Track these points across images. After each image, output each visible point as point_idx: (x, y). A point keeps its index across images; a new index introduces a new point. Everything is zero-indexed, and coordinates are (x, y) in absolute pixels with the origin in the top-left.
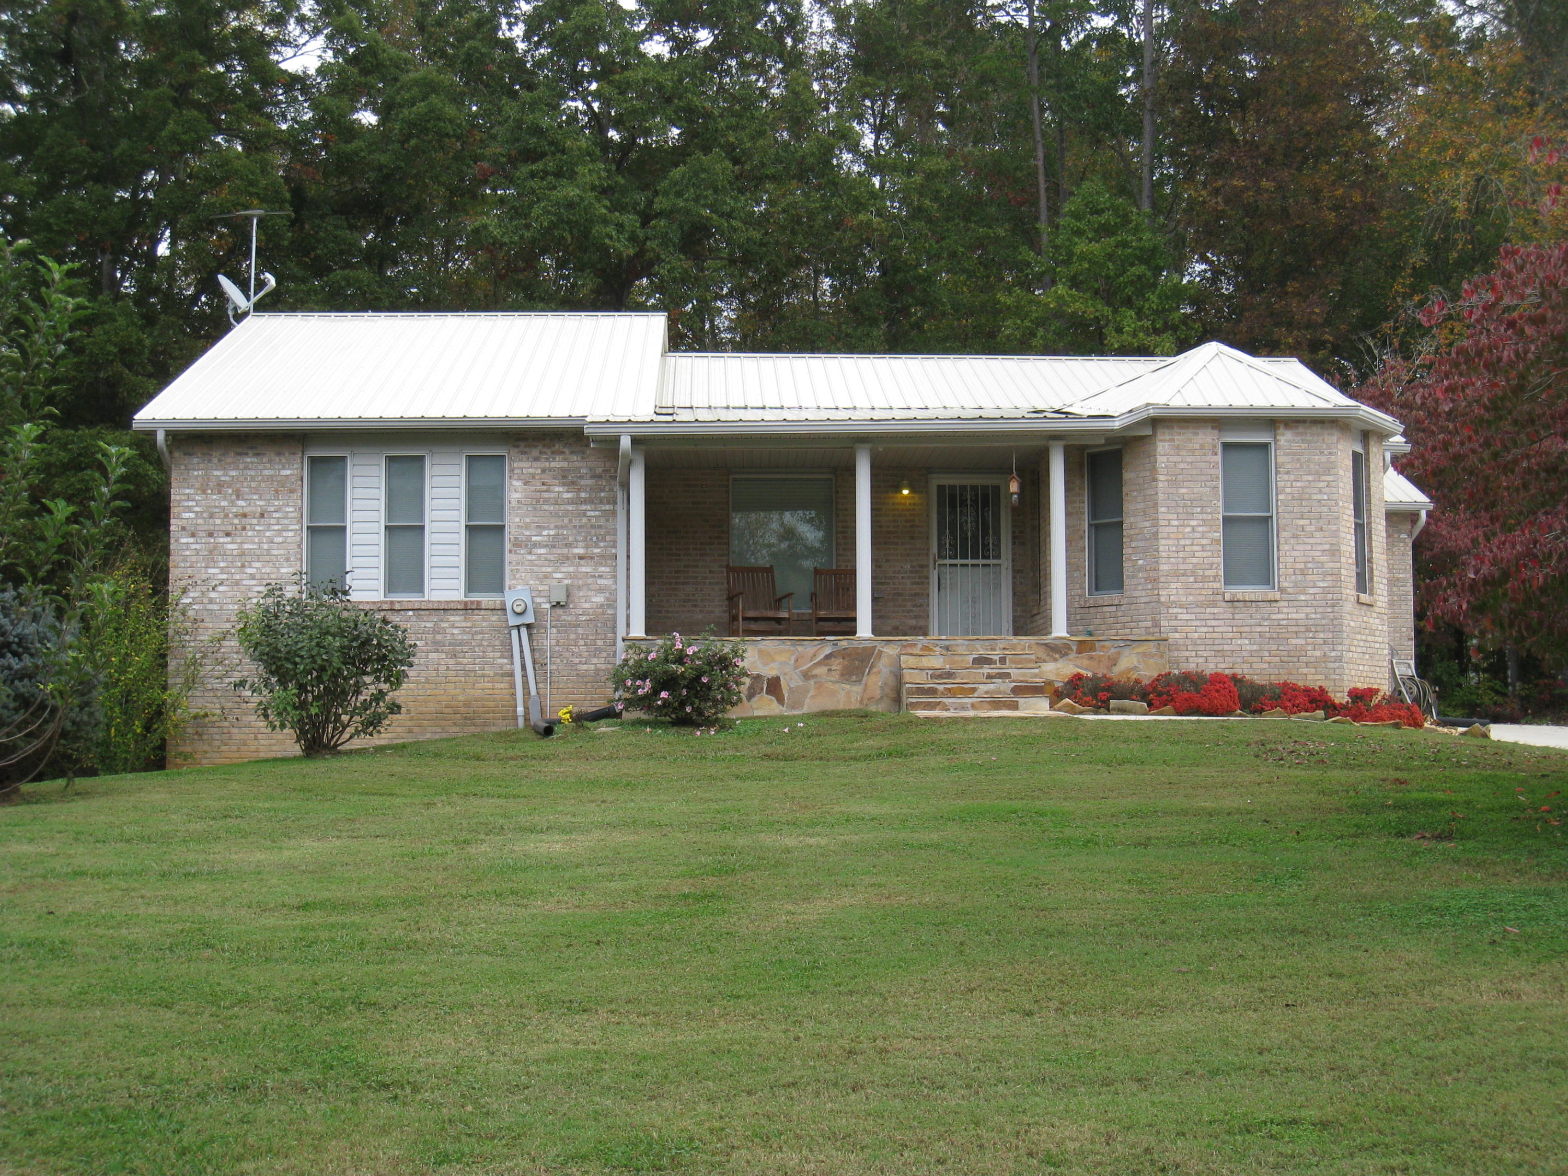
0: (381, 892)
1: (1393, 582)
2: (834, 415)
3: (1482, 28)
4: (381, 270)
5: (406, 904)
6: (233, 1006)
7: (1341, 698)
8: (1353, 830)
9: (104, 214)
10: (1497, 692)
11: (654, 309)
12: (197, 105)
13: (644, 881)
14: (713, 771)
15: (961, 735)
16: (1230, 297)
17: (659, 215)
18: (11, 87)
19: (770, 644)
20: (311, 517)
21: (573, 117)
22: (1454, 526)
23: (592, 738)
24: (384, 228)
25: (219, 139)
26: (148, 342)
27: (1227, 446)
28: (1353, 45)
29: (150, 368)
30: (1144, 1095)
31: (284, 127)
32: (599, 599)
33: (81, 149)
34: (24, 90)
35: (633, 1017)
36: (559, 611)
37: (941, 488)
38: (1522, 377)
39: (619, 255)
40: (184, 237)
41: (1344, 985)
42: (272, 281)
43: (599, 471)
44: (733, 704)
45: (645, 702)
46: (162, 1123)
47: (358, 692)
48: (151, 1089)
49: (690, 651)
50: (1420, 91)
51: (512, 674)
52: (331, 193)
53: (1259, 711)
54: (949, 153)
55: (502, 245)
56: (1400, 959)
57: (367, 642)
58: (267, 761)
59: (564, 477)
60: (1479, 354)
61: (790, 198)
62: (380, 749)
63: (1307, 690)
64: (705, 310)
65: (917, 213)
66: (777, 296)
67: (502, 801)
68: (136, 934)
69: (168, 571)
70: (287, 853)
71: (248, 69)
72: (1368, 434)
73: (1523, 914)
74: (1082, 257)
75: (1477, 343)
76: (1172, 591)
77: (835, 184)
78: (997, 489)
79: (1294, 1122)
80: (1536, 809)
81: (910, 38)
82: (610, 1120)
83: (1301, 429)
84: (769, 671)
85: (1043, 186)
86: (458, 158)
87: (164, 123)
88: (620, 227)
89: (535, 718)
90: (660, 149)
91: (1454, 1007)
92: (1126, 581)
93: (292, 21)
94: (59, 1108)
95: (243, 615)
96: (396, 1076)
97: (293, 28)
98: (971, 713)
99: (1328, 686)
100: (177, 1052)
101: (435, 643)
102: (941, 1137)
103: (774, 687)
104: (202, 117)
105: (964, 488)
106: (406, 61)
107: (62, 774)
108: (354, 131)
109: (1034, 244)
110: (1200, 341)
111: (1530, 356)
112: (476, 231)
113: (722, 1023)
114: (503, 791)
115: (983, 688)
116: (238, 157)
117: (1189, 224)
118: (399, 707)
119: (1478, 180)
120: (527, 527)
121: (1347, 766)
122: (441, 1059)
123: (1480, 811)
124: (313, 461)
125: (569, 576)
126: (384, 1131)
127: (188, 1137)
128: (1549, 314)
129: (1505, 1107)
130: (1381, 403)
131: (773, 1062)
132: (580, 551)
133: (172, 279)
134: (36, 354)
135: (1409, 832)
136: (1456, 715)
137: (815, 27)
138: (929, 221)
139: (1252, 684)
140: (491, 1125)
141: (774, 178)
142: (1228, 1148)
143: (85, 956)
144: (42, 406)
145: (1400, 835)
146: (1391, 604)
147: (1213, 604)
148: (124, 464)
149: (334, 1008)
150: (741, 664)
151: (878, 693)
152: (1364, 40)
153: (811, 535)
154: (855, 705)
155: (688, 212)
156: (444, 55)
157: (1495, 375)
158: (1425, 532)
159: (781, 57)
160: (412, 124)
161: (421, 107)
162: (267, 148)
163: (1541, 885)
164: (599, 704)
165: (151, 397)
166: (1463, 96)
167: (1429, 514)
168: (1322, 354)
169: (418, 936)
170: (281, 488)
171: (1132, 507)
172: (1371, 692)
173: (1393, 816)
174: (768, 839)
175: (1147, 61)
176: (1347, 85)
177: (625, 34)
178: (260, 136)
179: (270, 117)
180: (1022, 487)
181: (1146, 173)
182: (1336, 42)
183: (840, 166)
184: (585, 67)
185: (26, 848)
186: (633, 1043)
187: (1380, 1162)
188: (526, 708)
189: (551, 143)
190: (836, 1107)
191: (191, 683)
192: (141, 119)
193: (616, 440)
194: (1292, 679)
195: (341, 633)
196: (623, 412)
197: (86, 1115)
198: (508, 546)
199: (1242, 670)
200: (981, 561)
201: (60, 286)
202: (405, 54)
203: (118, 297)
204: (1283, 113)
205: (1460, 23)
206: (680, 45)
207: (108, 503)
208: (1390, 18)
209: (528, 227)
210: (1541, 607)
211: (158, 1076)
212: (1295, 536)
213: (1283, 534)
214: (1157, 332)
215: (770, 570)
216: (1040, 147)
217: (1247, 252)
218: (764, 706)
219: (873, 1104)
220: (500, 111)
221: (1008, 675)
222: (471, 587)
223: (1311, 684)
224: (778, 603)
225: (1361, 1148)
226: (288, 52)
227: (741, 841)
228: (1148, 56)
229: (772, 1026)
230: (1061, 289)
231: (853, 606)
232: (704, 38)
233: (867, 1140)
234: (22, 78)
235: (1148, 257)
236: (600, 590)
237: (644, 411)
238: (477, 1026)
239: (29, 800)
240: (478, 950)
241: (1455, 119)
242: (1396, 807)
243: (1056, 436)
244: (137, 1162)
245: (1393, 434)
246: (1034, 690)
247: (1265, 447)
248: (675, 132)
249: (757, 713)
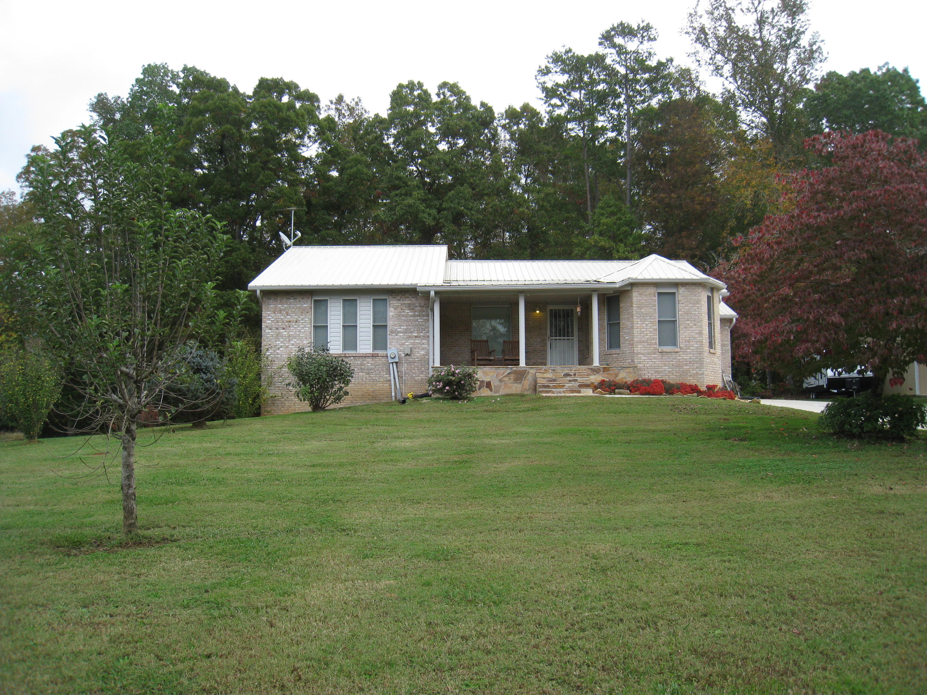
0: (342, 460)
1: (723, 345)
2: (510, 283)
3: (756, 135)
4: (340, 231)
5: (351, 464)
6: (286, 501)
7: (704, 388)
8: (708, 437)
9: (237, 210)
10: (763, 388)
11: (443, 244)
12: (271, 169)
13: (440, 456)
14: (466, 416)
15: (559, 403)
16: (660, 239)
17: (444, 209)
18: (201, 163)
19: (487, 369)
20: (315, 322)
21: (411, 173)
22: (746, 324)
23: (421, 404)
24: (341, 216)
25: (279, 182)
26: (253, 258)
27: (659, 294)
28: (706, 142)
29: (253, 268)
30: (629, 534)
31: (303, 177)
32: (423, 352)
33: (228, 186)
34: (206, 164)
35: (437, 505)
36: (408, 357)
37: (551, 310)
38: (772, 264)
39: (429, 224)
40: (267, 219)
41: (705, 494)
42: (299, 234)
43: (422, 304)
44: (473, 391)
45: (440, 391)
46: (261, 544)
47: (332, 387)
48: (256, 531)
49: (457, 372)
50: (733, 159)
51: (390, 381)
52: (321, 202)
53: (672, 393)
54: (554, 185)
55: (385, 221)
56: (727, 484)
57: (336, 368)
58: (298, 413)
59: (409, 307)
60: (756, 255)
61: (494, 203)
62: (341, 409)
63: (690, 386)
64: (461, 245)
65: (542, 207)
66: (489, 239)
67: (387, 427)
68: (251, 476)
69: (261, 343)
70: (306, 447)
71: (290, 155)
72: (713, 289)
73: (774, 468)
74: (603, 224)
75: (755, 252)
76: (639, 348)
77: (511, 197)
78: (572, 310)
79: (686, 544)
80: (778, 429)
81: (539, 142)
82: (428, 543)
83: (688, 287)
84: (487, 379)
85: (589, 197)
86: (369, 188)
87: (258, 176)
88: (429, 214)
89: (399, 397)
90: (444, 184)
91: (748, 502)
92: (621, 345)
93: (306, 137)
94: (222, 538)
95: (289, 358)
96: (348, 527)
97: (306, 140)
98: (563, 395)
99: (698, 384)
100: (266, 517)
101: (362, 369)
102: (553, 549)
103: (489, 385)
104: (272, 174)
105: (559, 310)
106: (349, 152)
107: (222, 419)
108: (331, 178)
109: (586, 220)
110: (649, 255)
111: (775, 256)
112: (375, 217)
113: (470, 508)
114: (387, 424)
115: (567, 385)
116: (286, 188)
117: (644, 211)
118: (348, 393)
119: (755, 192)
120: (396, 326)
121: (705, 414)
122: (365, 520)
123: (757, 430)
124: (316, 301)
125: (412, 344)
126: (344, 546)
127: (270, 549)
128: (783, 240)
129: (768, 539)
130: (718, 277)
131: (489, 521)
132: (416, 334)
133: (262, 234)
134: (212, 256)
135: (730, 438)
136: (747, 396)
137: (502, 138)
138: (546, 210)
139: (669, 383)
140: (384, 544)
141: (487, 195)
142: (661, 553)
143: (231, 483)
144: (215, 276)
145: (726, 439)
146: (723, 354)
147: (654, 353)
148: (246, 297)
149: (325, 502)
150: (476, 376)
151: (528, 387)
152: (711, 140)
153: (502, 329)
154: (519, 392)
155: (455, 208)
156: (363, 150)
157: (762, 264)
158: (735, 326)
159: (489, 150)
160: (351, 176)
161: (355, 169)
162: (297, 185)
163: (781, 458)
164: (424, 392)
165: (254, 278)
166: (749, 161)
167: (737, 320)
168: (696, 259)
169: (356, 476)
170: (303, 311)
171: (624, 317)
172: (715, 386)
173: (723, 432)
174: (487, 441)
175: (628, 149)
176: (704, 157)
177: (431, 141)
178: (294, 180)
179: (298, 173)
180: (582, 309)
181: (628, 191)
182: (700, 141)
183: (512, 190)
184: (416, 153)
185: (209, 445)
186: (437, 515)
187: (719, 559)
188: (395, 393)
189: (404, 183)
190: (513, 538)
191: (270, 384)
192: (250, 175)
193: (429, 292)
194: (684, 382)
195: (326, 365)
196: (431, 282)
197: (232, 541)
198: (388, 333)
199: (666, 378)
200: (566, 338)
201: (221, 231)
202: (348, 149)
203: (242, 241)
204: (680, 168)
205: (748, 133)
206: (452, 145)
207: (240, 312)
208: (721, 132)
209: (395, 214)
210: (780, 352)
211: (259, 526)
212: (685, 328)
213: (681, 327)
214: (632, 252)
215: (487, 341)
216: (588, 182)
217: (666, 221)
218: (485, 392)
219: (527, 537)
220: (384, 171)
221: (577, 380)
222: (375, 348)
223: (692, 384)
224: (490, 353)
225: (712, 553)
226: (304, 149)
227: (476, 442)
228: (629, 147)
229: (489, 509)
230: (596, 237)
231: (518, 355)
232: (461, 143)
233: (525, 550)
234: (204, 159)
235: (629, 224)
236: (423, 349)
237: (439, 281)
238: (378, 508)
239: (209, 427)
240: (378, 481)
241: (746, 170)
242: (724, 429)
243: (595, 290)
244: (251, 558)
245: (723, 289)
246: (587, 386)
247: (674, 294)
248: (450, 178)
249: (482, 395)
